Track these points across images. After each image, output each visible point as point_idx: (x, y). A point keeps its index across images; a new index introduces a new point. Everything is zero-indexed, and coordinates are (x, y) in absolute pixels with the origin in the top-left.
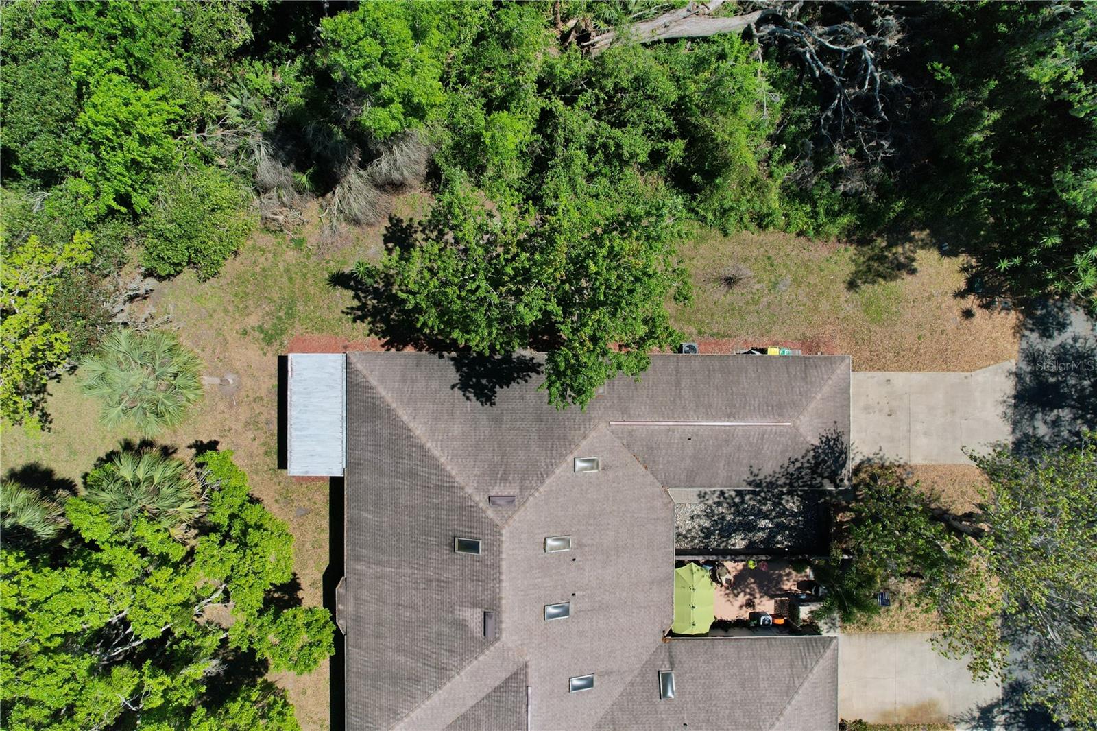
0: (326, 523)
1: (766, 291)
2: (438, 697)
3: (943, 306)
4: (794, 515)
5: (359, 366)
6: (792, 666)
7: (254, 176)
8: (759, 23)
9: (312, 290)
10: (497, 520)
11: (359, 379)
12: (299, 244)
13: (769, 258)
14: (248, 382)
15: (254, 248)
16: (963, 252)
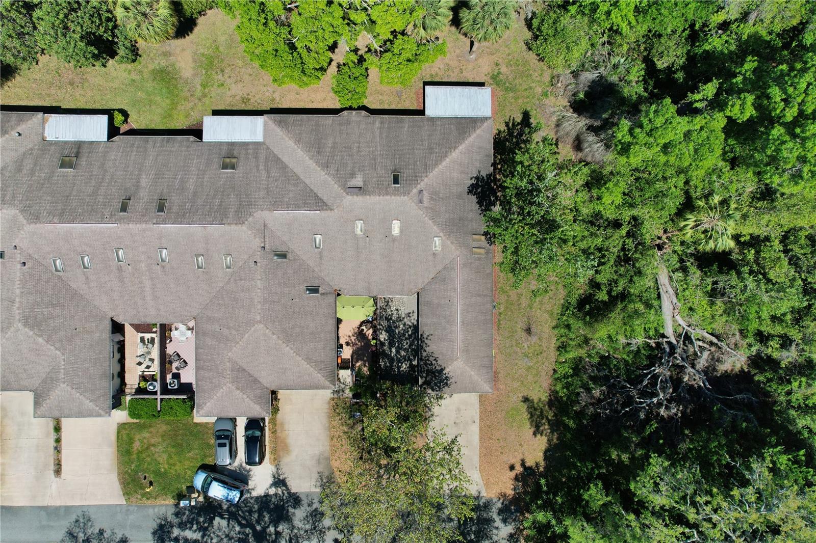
0: (393, 107)
1: (523, 351)
2: (311, 164)
3: (516, 453)
4: (399, 368)
5: (485, 124)
6: (321, 362)
7: (582, 71)
8: (669, 343)
9: (520, 101)
10: (411, 194)
11: (479, 124)
12: (545, 94)
13: (541, 353)
14: (470, 66)
15: (543, 70)
16: (546, 463)
